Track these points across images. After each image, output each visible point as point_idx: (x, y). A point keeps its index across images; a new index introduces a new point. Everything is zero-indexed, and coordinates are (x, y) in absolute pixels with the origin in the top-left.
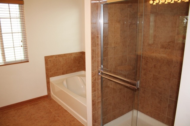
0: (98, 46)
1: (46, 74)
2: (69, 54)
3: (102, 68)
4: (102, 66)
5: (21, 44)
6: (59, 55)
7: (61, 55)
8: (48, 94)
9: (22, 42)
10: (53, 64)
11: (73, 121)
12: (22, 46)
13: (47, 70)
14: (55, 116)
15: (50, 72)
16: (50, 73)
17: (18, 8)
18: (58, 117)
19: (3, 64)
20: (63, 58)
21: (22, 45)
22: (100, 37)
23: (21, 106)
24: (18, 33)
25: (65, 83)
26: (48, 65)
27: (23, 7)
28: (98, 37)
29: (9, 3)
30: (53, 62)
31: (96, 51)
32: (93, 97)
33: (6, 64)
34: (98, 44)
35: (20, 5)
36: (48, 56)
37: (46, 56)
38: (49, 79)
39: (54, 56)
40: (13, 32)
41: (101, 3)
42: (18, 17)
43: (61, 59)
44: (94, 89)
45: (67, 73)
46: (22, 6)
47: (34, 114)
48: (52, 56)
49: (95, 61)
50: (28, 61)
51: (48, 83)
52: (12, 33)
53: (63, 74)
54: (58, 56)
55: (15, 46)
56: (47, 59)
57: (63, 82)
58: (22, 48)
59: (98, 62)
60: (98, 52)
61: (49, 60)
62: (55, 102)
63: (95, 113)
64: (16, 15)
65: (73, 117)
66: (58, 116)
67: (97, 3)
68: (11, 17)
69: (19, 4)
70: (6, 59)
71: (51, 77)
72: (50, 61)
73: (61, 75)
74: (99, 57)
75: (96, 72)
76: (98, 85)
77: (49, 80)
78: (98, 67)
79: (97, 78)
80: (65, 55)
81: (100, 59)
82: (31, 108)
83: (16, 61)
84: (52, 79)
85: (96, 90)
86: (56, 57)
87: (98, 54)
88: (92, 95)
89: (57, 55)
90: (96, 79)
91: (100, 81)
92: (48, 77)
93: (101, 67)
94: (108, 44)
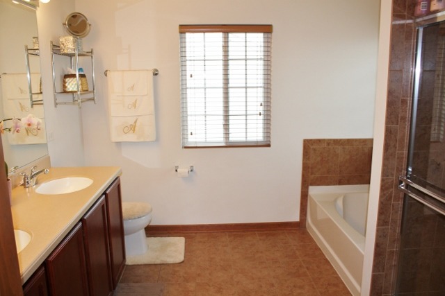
0: (404, 122)
1: (303, 176)
2: (360, 139)
3: (410, 175)
4: (410, 169)
5: (261, 109)
6: (337, 140)
7: (341, 140)
8: (300, 220)
9: (261, 105)
10: (319, 159)
11: (336, 285)
12: (260, 114)
13: (306, 168)
14: (300, 266)
15: (312, 174)
16: (311, 176)
17: (262, 40)
18: (306, 270)
19: (223, 145)
20: (344, 148)
21: (262, 113)
22: (409, 103)
23: (244, 231)
24: (257, 87)
25: (340, 203)
26: (309, 159)
27: (271, 38)
28: (404, 102)
29: (246, 32)
30: (321, 153)
31: (396, 133)
32: (380, 237)
33: (228, 144)
34: (404, 118)
35: (266, 35)
36: (311, 140)
37: (307, 140)
38: (307, 188)
39: (324, 140)
40: (248, 85)
41: (419, 24)
42: (259, 57)
43: (339, 150)
44: (383, 217)
45: (349, 183)
46: (269, 35)
47: (262, 252)
48: (319, 141)
49: (391, 155)
50: (269, 146)
51: (304, 196)
52: (246, 88)
53: (340, 183)
54: (332, 142)
55: (248, 113)
56: (309, 145)
57: (335, 201)
58: (262, 117)
59: (400, 159)
60: (404, 136)
61: (312, 147)
62: (311, 240)
63: (380, 275)
64: (256, 54)
65: (338, 278)
66: (308, 268)
67: (408, 25)
68: (248, 57)
69: (264, 32)
70: (230, 135)
71: (312, 185)
72: (315, 150)
73: (334, 185)
74: (403, 147)
75: (393, 181)
76: (396, 212)
77: (308, 192)
78: (399, 170)
79: (395, 196)
80: (349, 142)
81: (405, 152)
82: (260, 240)
83: (246, 142)
84: (314, 191)
85: (388, 222)
86: (328, 144)
87: (402, 139)
88: (378, 231)
89: (331, 140)
90: (391, 198)
91: (401, 202)
92: (306, 183)
93: (407, 171)
94: (431, 121)
